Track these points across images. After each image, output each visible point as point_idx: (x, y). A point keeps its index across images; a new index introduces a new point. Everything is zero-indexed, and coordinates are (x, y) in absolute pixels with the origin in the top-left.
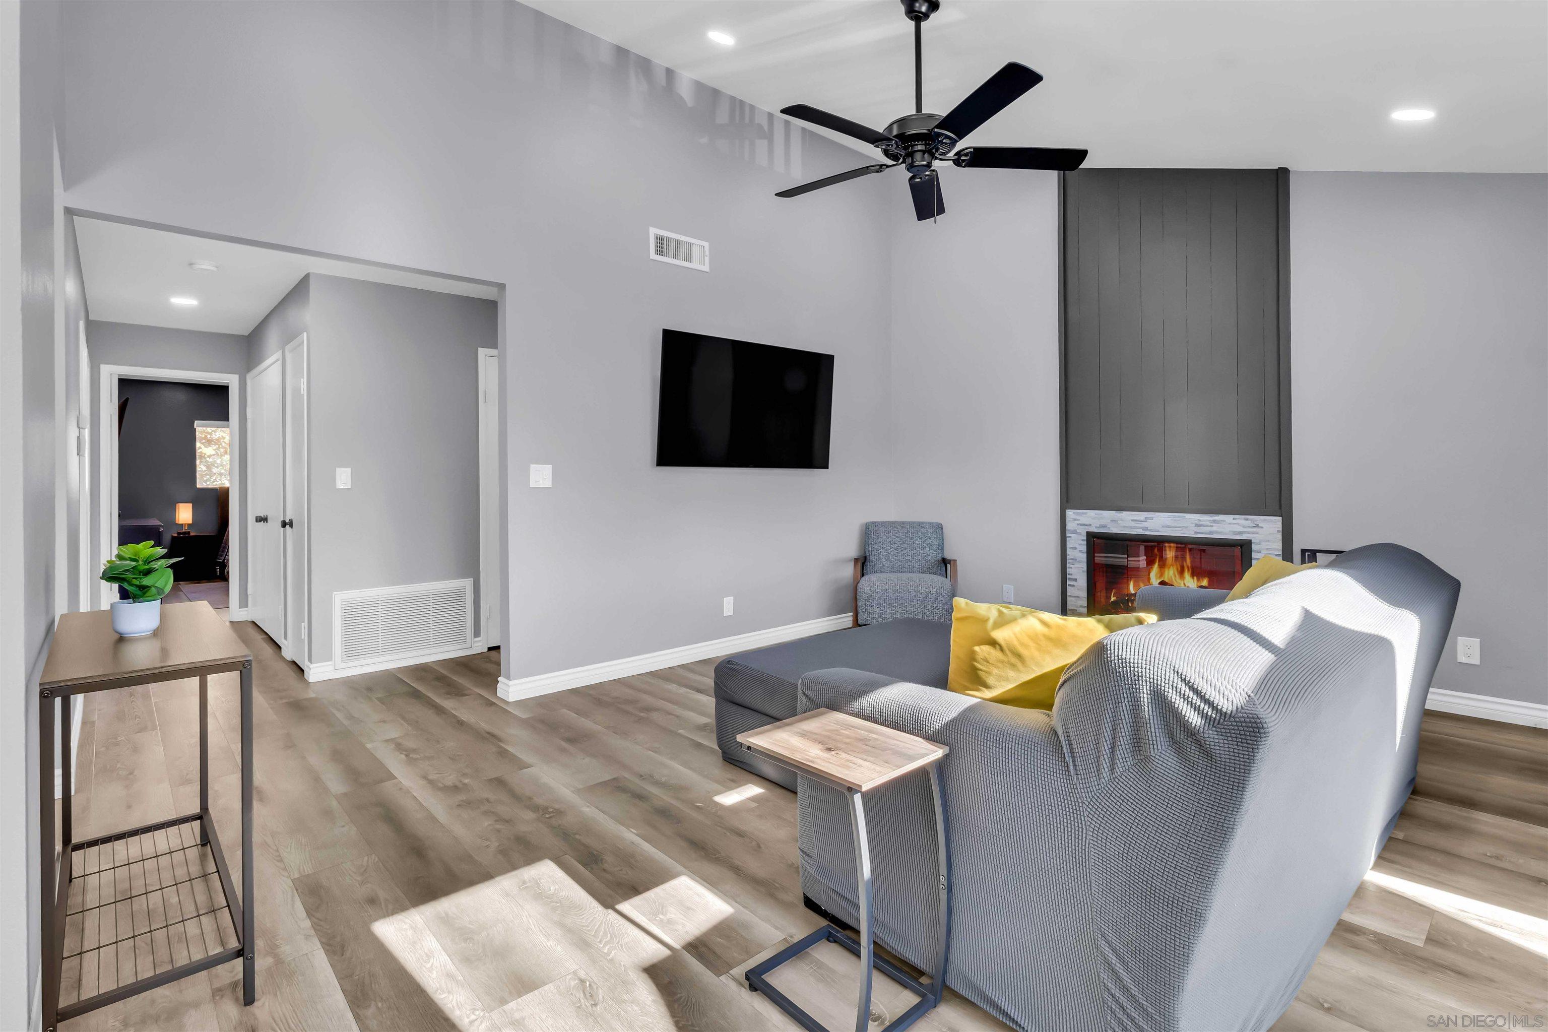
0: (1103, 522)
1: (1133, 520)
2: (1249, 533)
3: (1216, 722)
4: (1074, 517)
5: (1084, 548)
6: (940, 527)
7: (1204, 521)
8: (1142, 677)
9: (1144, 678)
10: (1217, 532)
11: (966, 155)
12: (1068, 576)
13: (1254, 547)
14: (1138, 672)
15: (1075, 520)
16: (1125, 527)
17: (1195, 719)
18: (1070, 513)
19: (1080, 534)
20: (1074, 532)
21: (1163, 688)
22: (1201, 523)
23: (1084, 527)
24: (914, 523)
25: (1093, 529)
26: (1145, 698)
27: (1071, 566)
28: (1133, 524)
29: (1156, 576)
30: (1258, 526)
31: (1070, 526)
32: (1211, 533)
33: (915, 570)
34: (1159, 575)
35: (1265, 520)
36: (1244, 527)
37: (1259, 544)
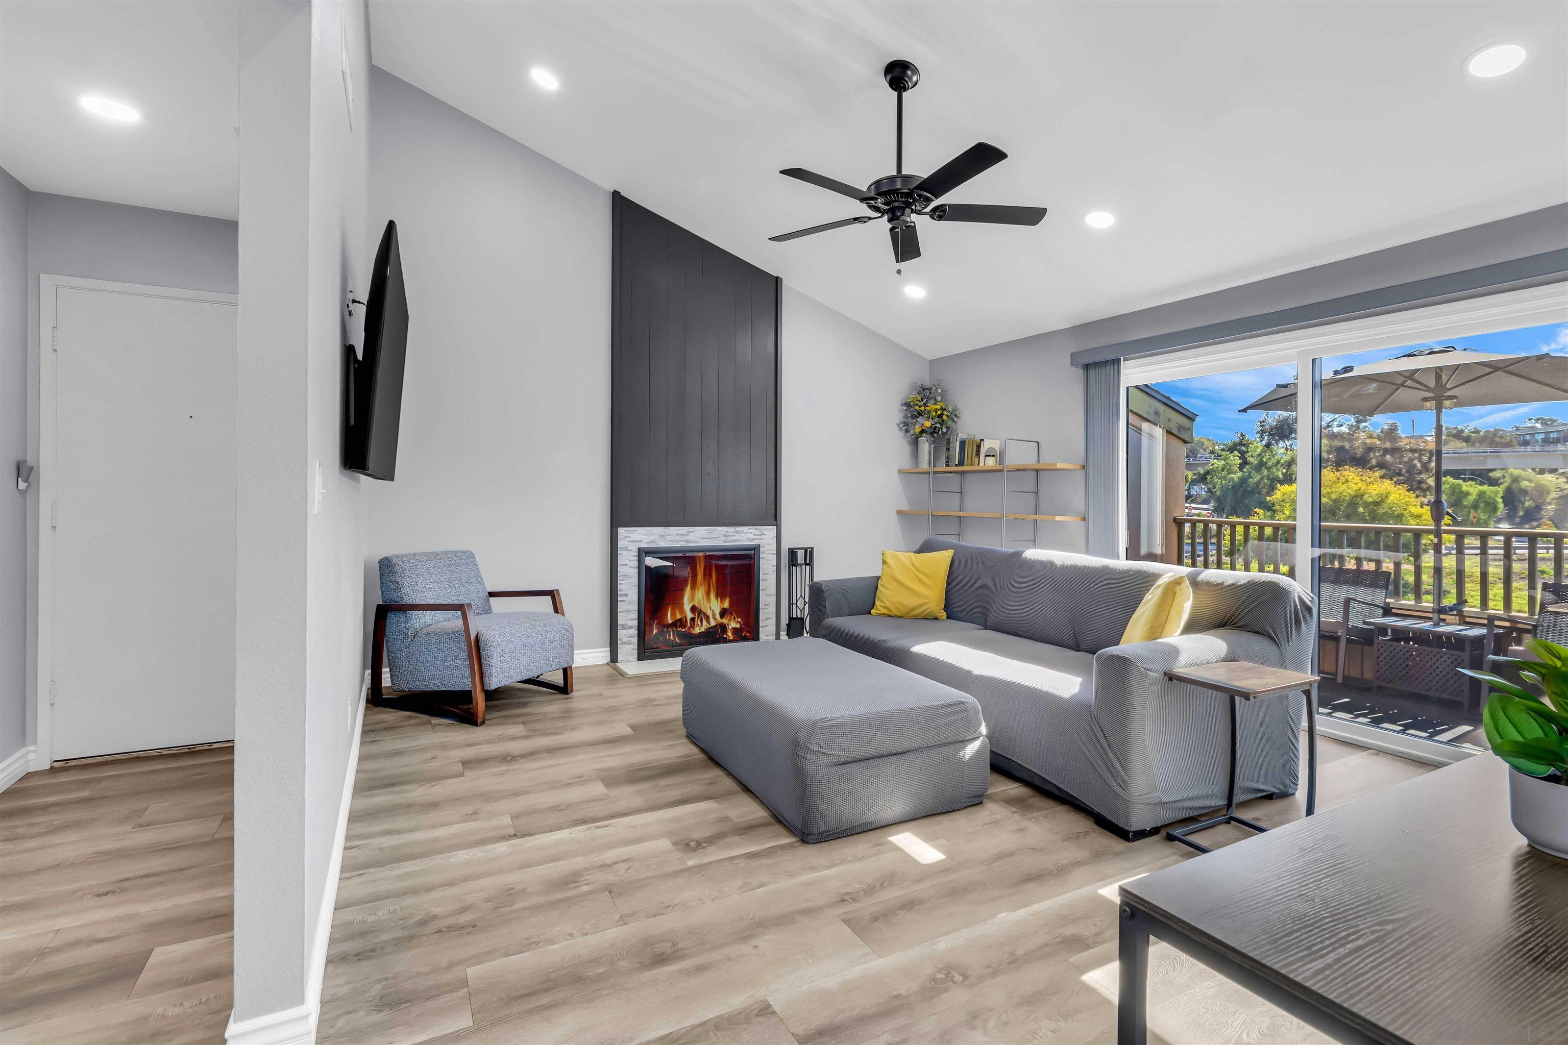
0: (652, 538)
1: (677, 535)
2: (757, 539)
4: (626, 534)
5: (635, 564)
6: (469, 555)
7: (730, 531)
10: (738, 540)
12: (619, 593)
13: (761, 550)
15: (626, 537)
16: (671, 541)
18: (622, 531)
19: (631, 550)
20: (626, 549)
22: (728, 534)
23: (634, 544)
25: (643, 546)
27: (622, 582)
28: (678, 538)
30: (763, 534)
31: (621, 543)
32: (734, 541)
35: (767, 529)
36: (755, 535)
37: (764, 547)
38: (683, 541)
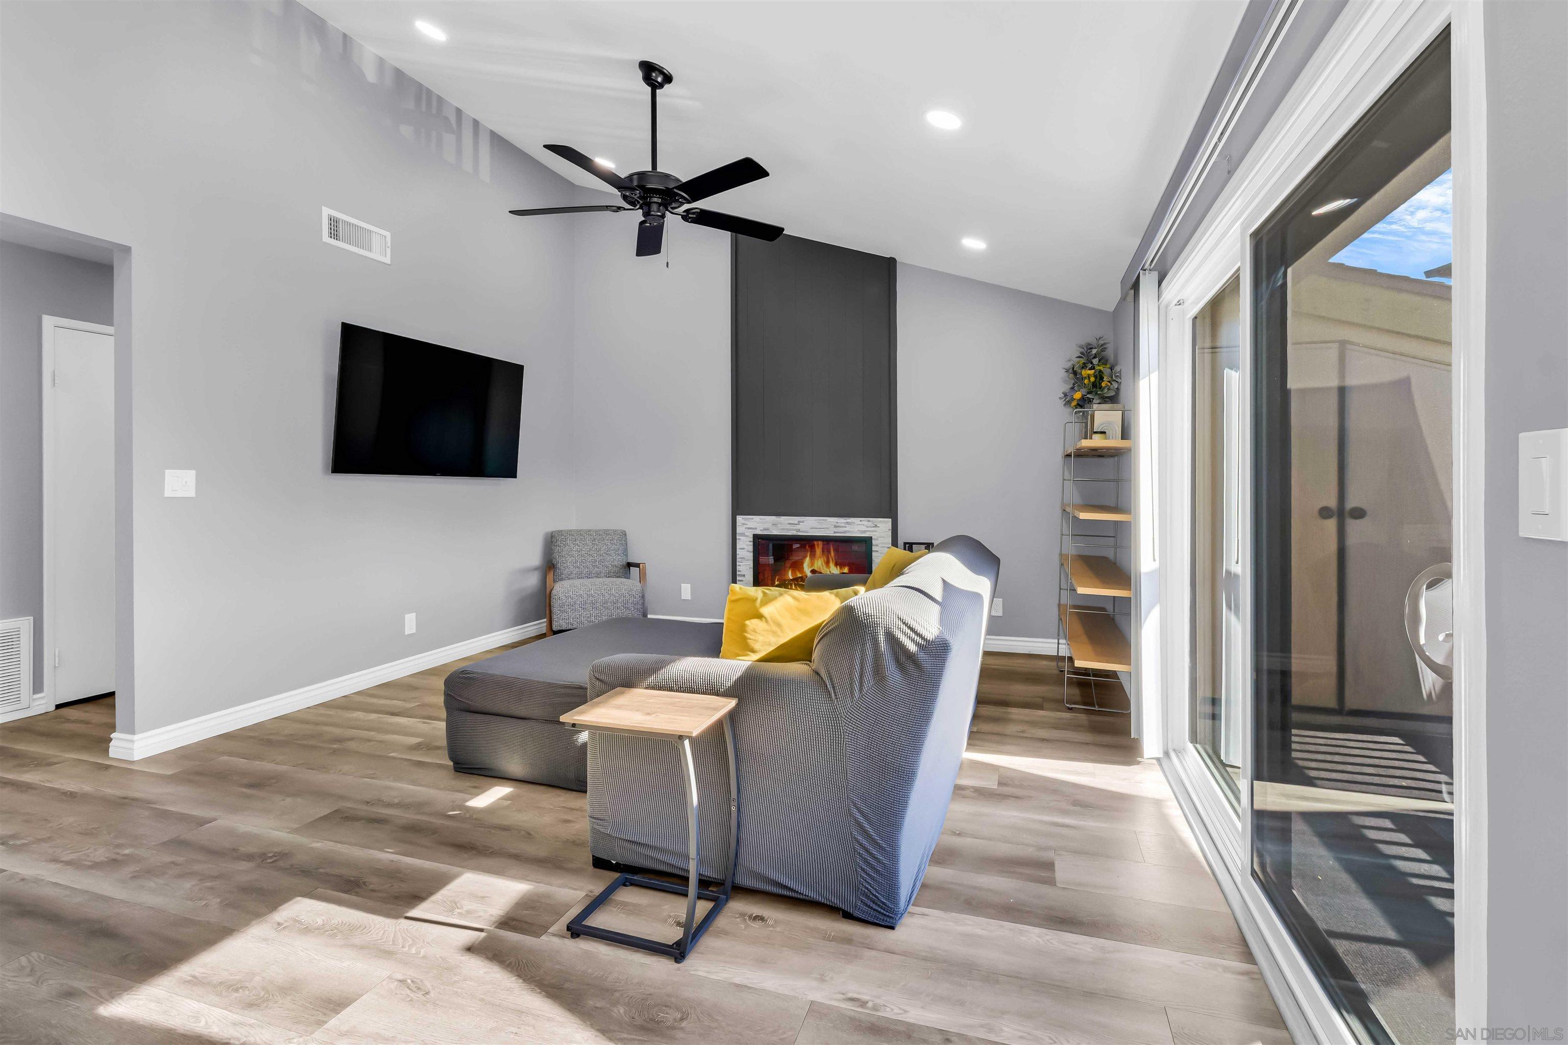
0: (766, 526)
1: (789, 524)
2: (870, 531)
3: (924, 646)
4: (743, 522)
5: (751, 548)
6: (624, 534)
7: (840, 523)
8: (879, 624)
9: (881, 625)
10: (849, 532)
11: (693, 213)
12: (738, 573)
13: (874, 542)
14: (877, 621)
15: (744, 524)
17: (912, 648)
18: (740, 519)
19: (747, 536)
20: (743, 534)
21: (892, 630)
22: (839, 525)
23: (750, 530)
24: (600, 530)
25: (758, 532)
26: (882, 638)
27: (741, 564)
28: (789, 527)
29: (808, 566)
30: (876, 526)
31: (739, 530)
32: (845, 532)
33: (602, 575)
34: (810, 565)
35: (881, 521)
36: (867, 527)
37: (877, 539)
38: (794, 530)
